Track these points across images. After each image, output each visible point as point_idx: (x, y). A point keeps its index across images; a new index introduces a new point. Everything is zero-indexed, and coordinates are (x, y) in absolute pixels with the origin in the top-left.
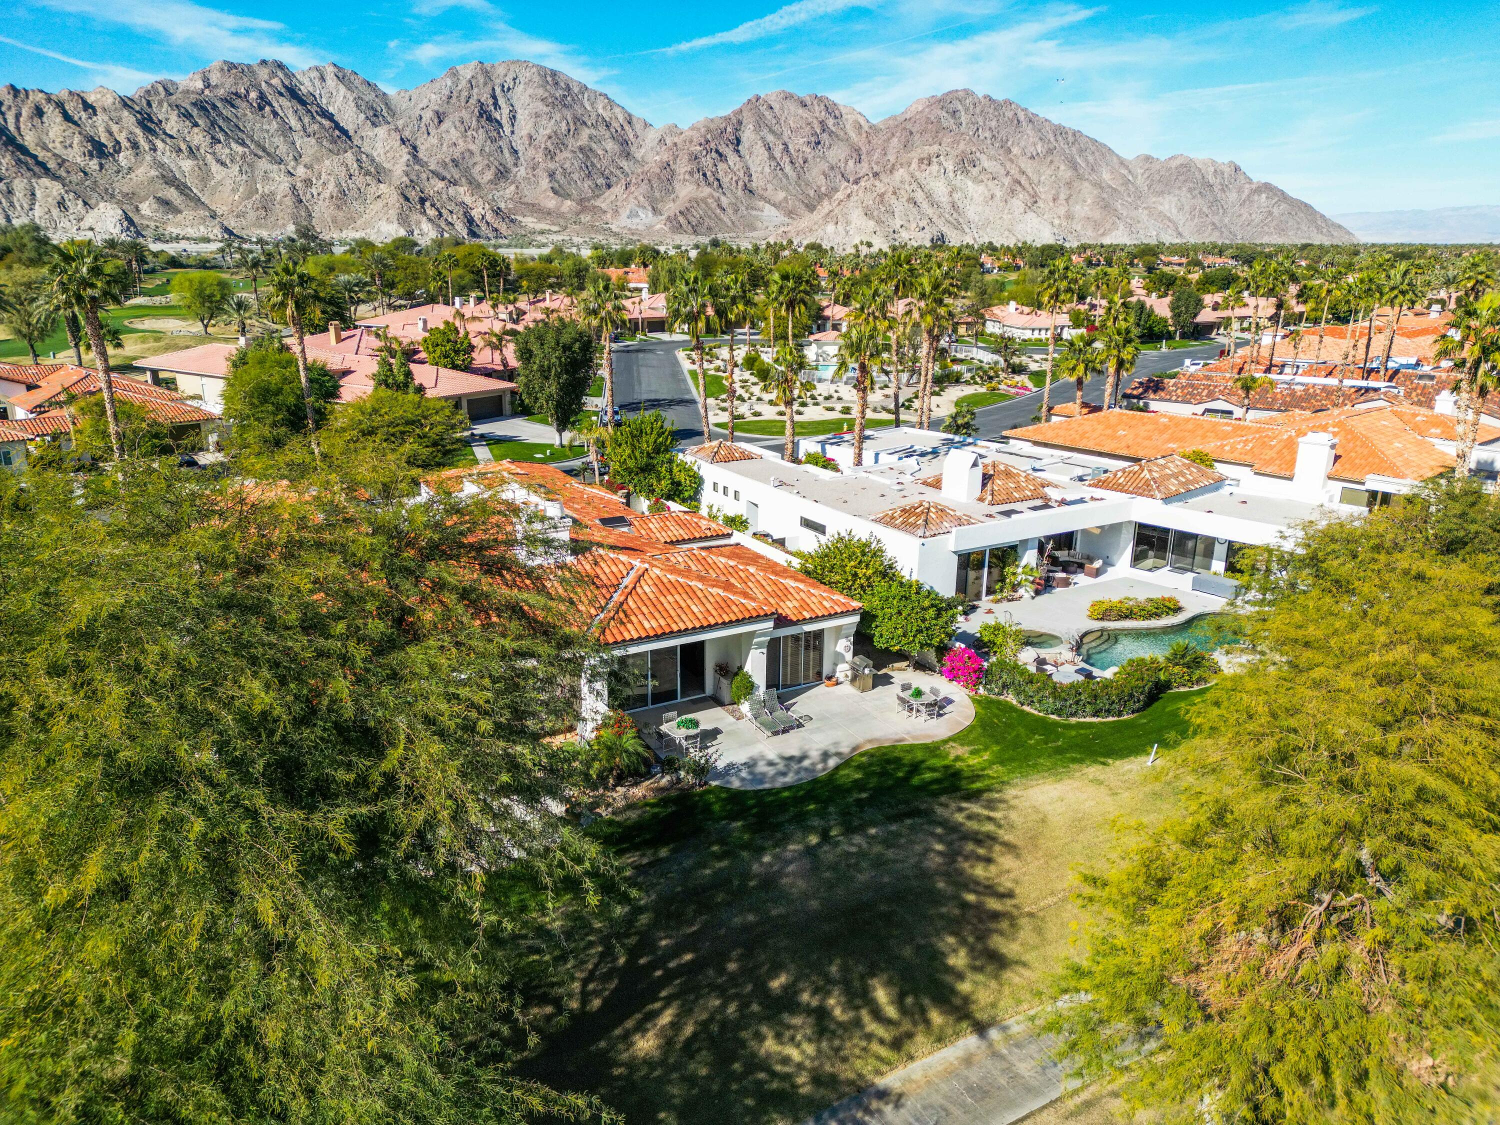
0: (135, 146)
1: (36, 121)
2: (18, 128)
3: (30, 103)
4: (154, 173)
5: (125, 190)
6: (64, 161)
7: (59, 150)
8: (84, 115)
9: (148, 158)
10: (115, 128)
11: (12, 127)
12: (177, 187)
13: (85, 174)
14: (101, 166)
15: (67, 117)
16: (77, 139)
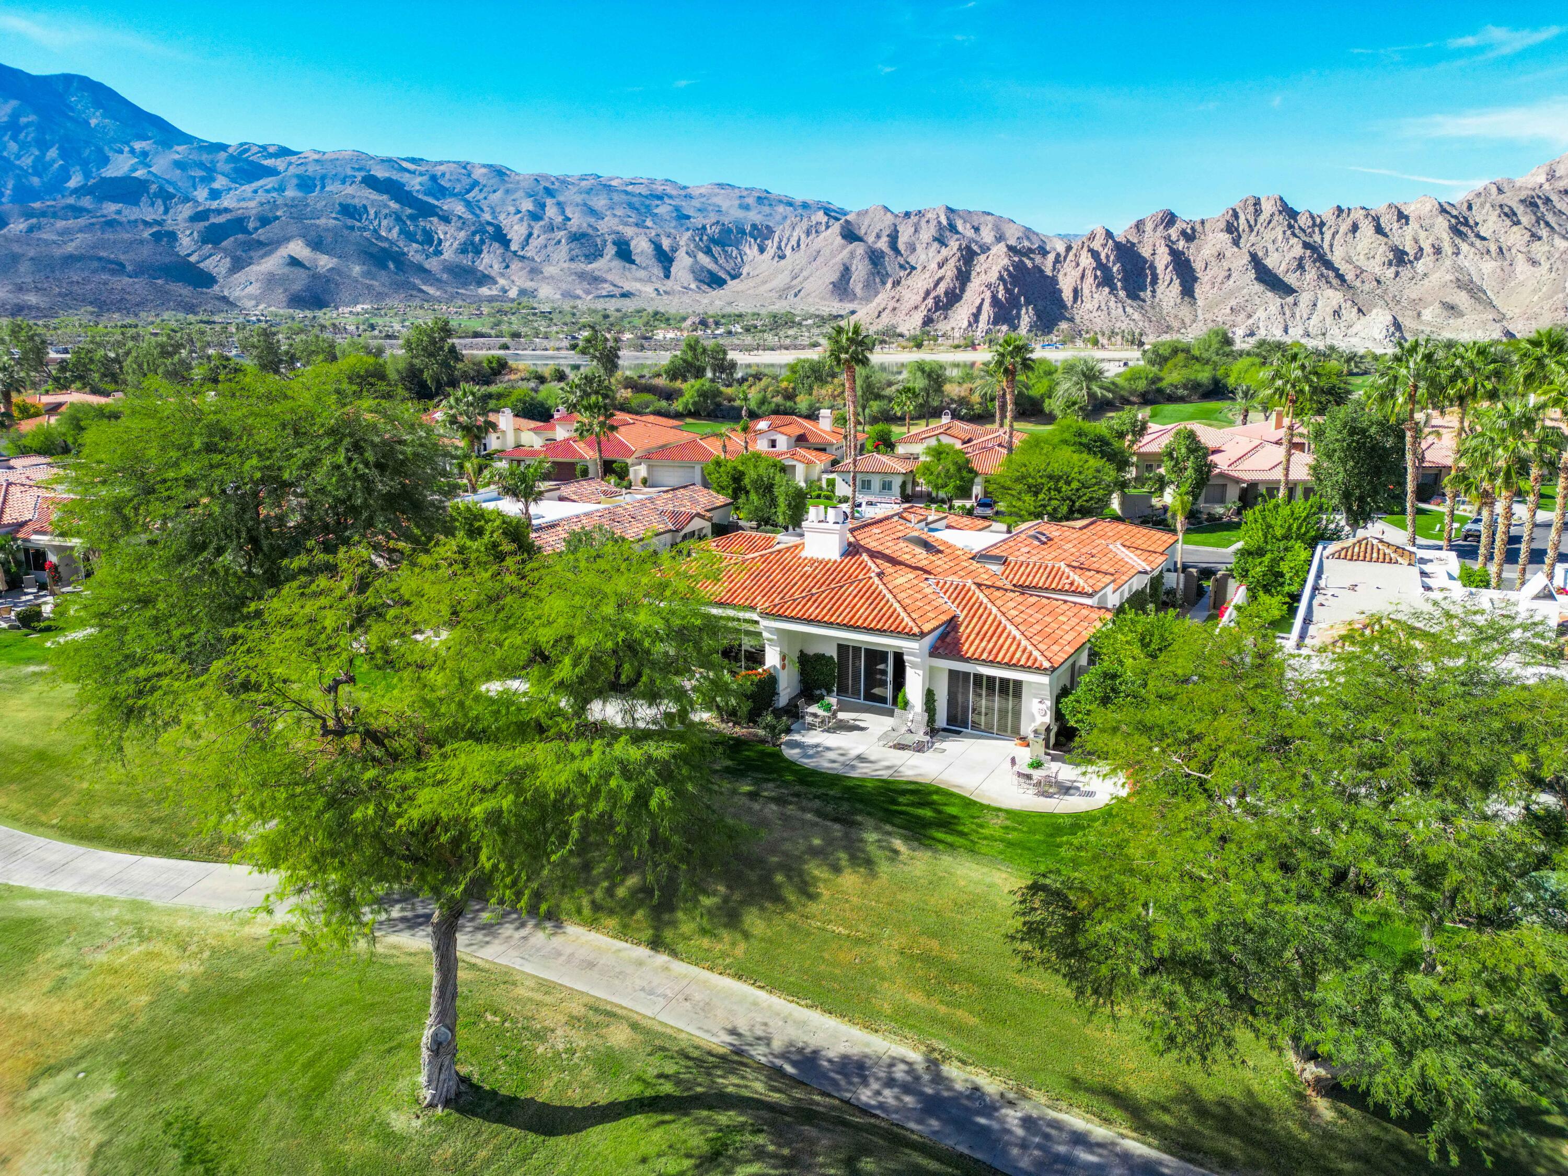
0: (1438, 251)
1: (1350, 235)
2: (1331, 246)
3: (1349, 222)
4: (1449, 277)
5: (1414, 296)
6: (1362, 272)
7: (1362, 262)
8: (1396, 226)
9: (1448, 263)
10: (1422, 235)
11: (1326, 246)
12: (1470, 291)
13: (1379, 282)
14: (1397, 274)
15: (1379, 230)
16: (1383, 248)
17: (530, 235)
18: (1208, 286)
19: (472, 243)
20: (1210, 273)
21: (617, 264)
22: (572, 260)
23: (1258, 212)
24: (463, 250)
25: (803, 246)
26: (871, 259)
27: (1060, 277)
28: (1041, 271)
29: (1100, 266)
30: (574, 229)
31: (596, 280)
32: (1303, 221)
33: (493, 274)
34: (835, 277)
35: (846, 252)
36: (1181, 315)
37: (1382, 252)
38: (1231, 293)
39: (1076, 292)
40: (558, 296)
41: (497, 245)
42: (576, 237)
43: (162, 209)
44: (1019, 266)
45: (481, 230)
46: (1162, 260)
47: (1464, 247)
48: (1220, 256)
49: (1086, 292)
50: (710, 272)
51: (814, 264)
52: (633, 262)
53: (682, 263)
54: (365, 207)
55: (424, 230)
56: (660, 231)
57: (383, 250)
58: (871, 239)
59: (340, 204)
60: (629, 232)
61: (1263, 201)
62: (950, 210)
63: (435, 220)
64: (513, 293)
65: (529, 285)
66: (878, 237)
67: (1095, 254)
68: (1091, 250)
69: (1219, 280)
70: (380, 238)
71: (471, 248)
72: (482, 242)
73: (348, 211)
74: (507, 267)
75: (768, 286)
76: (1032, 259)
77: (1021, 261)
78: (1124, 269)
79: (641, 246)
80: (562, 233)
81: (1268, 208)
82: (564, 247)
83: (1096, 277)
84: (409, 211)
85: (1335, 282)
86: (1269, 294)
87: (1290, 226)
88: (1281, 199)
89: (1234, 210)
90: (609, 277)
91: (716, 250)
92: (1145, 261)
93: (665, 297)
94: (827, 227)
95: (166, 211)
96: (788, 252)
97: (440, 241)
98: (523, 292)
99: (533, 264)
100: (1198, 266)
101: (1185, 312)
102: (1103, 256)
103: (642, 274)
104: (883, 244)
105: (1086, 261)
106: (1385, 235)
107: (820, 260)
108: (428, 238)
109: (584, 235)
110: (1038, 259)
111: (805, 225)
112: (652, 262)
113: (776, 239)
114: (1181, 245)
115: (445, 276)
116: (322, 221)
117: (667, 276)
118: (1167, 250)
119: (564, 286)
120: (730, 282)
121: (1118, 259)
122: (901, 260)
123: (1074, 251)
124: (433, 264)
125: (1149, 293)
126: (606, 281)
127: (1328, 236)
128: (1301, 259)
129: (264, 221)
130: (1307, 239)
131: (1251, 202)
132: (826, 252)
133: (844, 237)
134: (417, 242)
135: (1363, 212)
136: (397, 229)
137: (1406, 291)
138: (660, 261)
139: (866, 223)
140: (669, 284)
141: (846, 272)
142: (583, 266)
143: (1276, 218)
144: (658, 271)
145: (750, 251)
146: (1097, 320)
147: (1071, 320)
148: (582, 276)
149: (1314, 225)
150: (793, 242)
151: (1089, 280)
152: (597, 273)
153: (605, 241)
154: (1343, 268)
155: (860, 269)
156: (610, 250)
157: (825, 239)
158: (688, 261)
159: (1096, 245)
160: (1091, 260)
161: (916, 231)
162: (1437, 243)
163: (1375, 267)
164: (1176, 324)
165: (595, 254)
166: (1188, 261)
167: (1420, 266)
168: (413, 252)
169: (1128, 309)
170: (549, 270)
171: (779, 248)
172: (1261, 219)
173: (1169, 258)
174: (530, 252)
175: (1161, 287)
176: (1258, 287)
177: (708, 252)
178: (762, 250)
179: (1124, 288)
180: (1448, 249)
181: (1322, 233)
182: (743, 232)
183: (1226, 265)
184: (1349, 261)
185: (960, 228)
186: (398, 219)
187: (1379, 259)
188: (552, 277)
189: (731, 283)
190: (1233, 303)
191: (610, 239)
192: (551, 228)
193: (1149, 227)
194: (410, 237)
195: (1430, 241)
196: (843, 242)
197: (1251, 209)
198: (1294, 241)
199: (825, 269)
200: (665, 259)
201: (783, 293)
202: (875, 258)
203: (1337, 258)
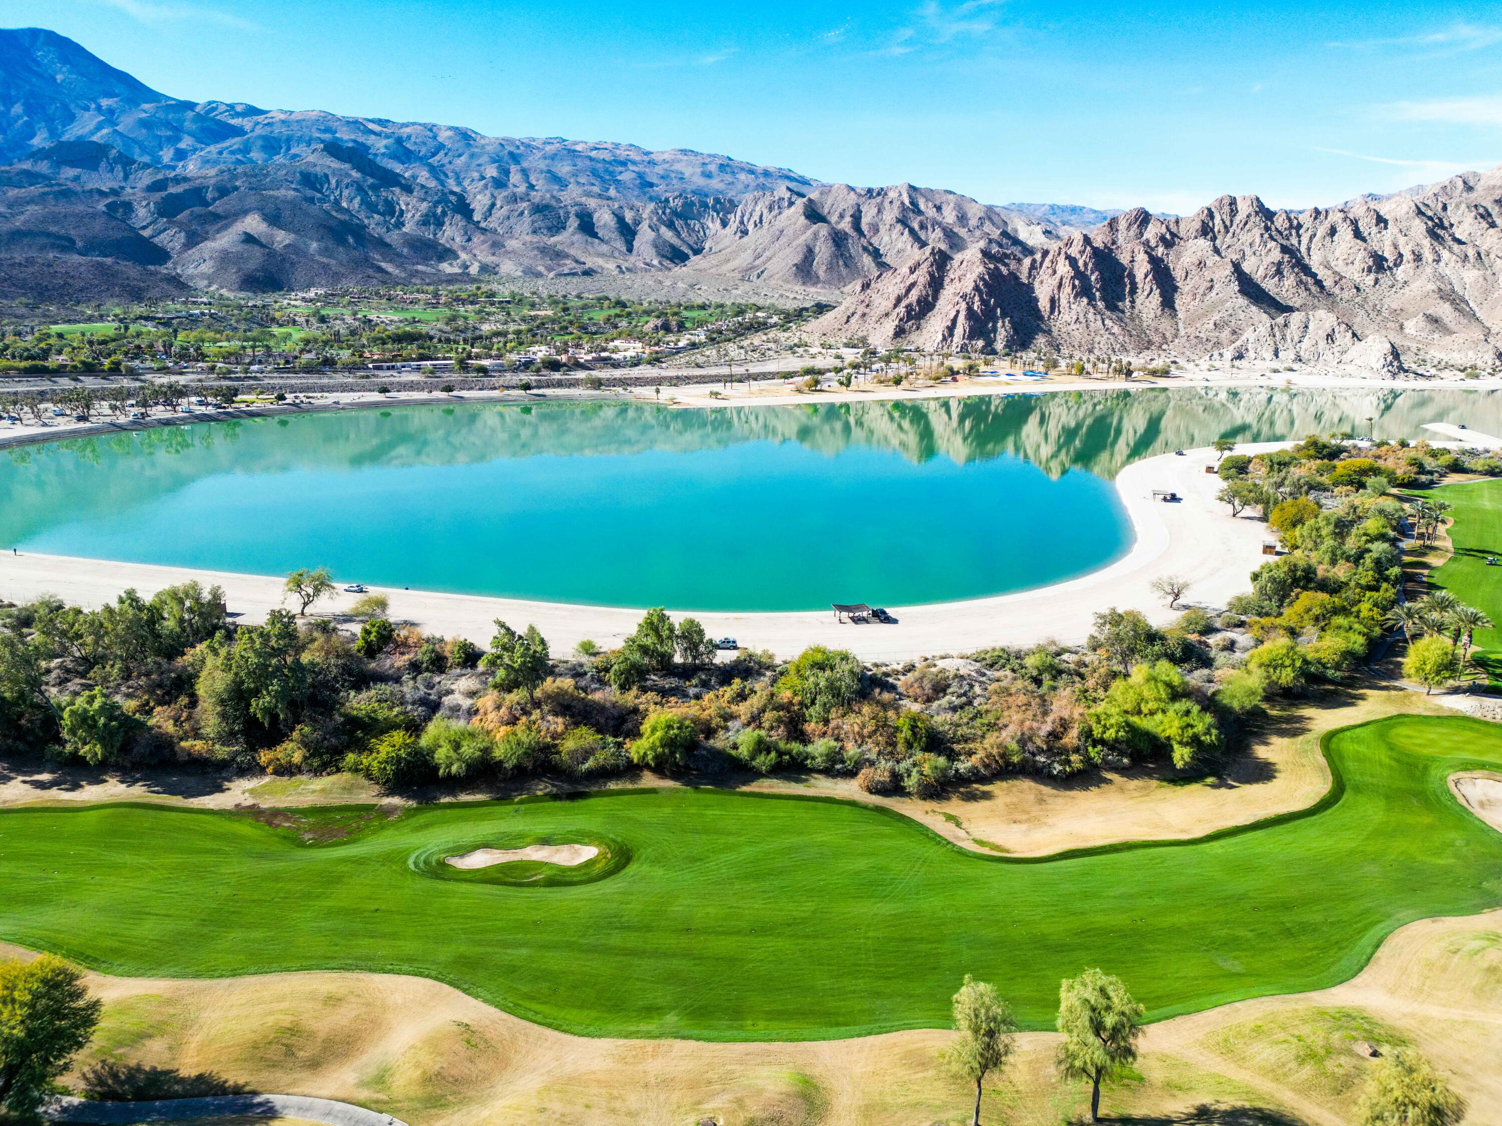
17: (493, 205)
18: (1190, 297)
19: (435, 215)
20: (1191, 283)
21: (579, 237)
22: (534, 232)
23: (1233, 212)
24: (425, 222)
25: (766, 225)
26: (834, 240)
27: (1036, 285)
28: (1017, 278)
29: (1079, 274)
30: (536, 200)
31: (558, 255)
32: (1280, 222)
33: (455, 248)
34: (797, 258)
35: (809, 233)
36: (1161, 328)
37: (1361, 259)
38: (1214, 306)
39: (1053, 302)
40: (519, 274)
41: (458, 217)
42: (539, 209)
43: (121, 175)
44: (995, 274)
45: (443, 200)
46: (1142, 268)
47: (1445, 254)
48: (1201, 264)
49: (1064, 302)
50: (672, 246)
51: (777, 244)
52: (595, 235)
53: (645, 236)
54: (326, 176)
55: (386, 200)
56: (623, 203)
57: (343, 223)
58: (834, 219)
59: (301, 173)
60: (592, 203)
61: (1238, 201)
62: (912, 188)
63: (397, 190)
64: (474, 270)
65: (490, 259)
66: (842, 216)
67: (1072, 261)
68: (1068, 257)
69: (1201, 291)
70: (341, 210)
71: (433, 220)
72: (444, 213)
73: (310, 180)
74: (469, 240)
75: (731, 265)
76: (1006, 265)
77: (997, 268)
78: (1102, 278)
79: (604, 218)
80: (525, 204)
81: (1244, 209)
82: (527, 219)
83: (1074, 287)
84: (371, 181)
85: (1314, 289)
86: (1254, 308)
87: (1267, 229)
88: (1258, 199)
89: (1209, 210)
90: (572, 252)
91: (678, 223)
92: (1124, 269)
93: (628, 275)
94: (791, 204)
95: (126, 178)
96: (750, 227)
97: (402, 212)
98: (485, 268)
99: (495, 238)
100: (1178, 274)
101: (1166, 325)
102: (1081, 263)
103: (604, 248)
104: (845, 225)
105: (1064, 268)
106: (1364, 240)
107: (783, 240)
108: (390, 208)
109: (547, 207)
110: (1013, 265)
111: (768, 199)
112: (615, 235)
113: (739, 214)
114: (1160, 251)
115: (405, 250)
116: (282, 193)
117: (630, 250)
118: (1146, 257)
119: (526, 262)
120: (693, 258)
121: (1096, 267)
122: (864, 241)
123: (1050, 257)
124: (393, 238)
125: (1127, 303)
126: (567, 256)
127: (1305, 240)
128: (1280, 264)
129: (223, 191)
130: (1284, 242)
131: (1227, 201)
132: (789, 232)
133: (808, 217)
134: (379, 213)
135: (1341, 215)
136: (358, 199)
137: (1387, 301)
138: (622, 233)
139: (829, 202)
140: (632, 259)
141: (809, 254)
142: (545, 239)
143: (1252, 219)
144: (620, 245)
145: (713, 225)
146: (1076, 333)
147: (1049, 332)
148: (544, 251)
149: (1291, 227)
150: (756, 217)
151: (1067, 289)
152: (559, 247)
153: (568, 213)
154: (1321, 273)
155: (824, 251)
156: (573, 223)
157: (788, 218)
158: (651, 235)
159: (1074, 251)
160: (1068, 268)
161: (879, 211)
162: (1416, 249)
163: (1355, 273)
164: (1156, 339)
165: (558, 227)
166: (1167, 268)
167: (1400, 273)
168: (374, 224)
169: (1107, 322)
170: (512, 244)
171: (742, 222)
172: (1237, 219)
173: (1149, 267)
174: (493, 223)
175: (1140, 298)
176: (1242, 301)
177: (671, 225)
178: (724, 224)
179: (1103, 299)
180: (1428, 256)
181: (1299, 236)
182: (706, 206)
183: (1207, 274)
184: (1328, 267)
185: (922, 207)
186: (360, 189)
187: (1359, 265)
188: (514, 252)
189: (695, 260)
190: (1216, 317)
191: (573, 210)
192: (514, 199)
193: (1122, 225)
194: (372, 208)
195: (1409, 248)
196: (806, 221)
197: (1227, 209)
198: (1271, 244)
199: (788, 250)
200: (627, 232)
201: (746, 274)
202: (838, 239)
203: (1315, 262)
